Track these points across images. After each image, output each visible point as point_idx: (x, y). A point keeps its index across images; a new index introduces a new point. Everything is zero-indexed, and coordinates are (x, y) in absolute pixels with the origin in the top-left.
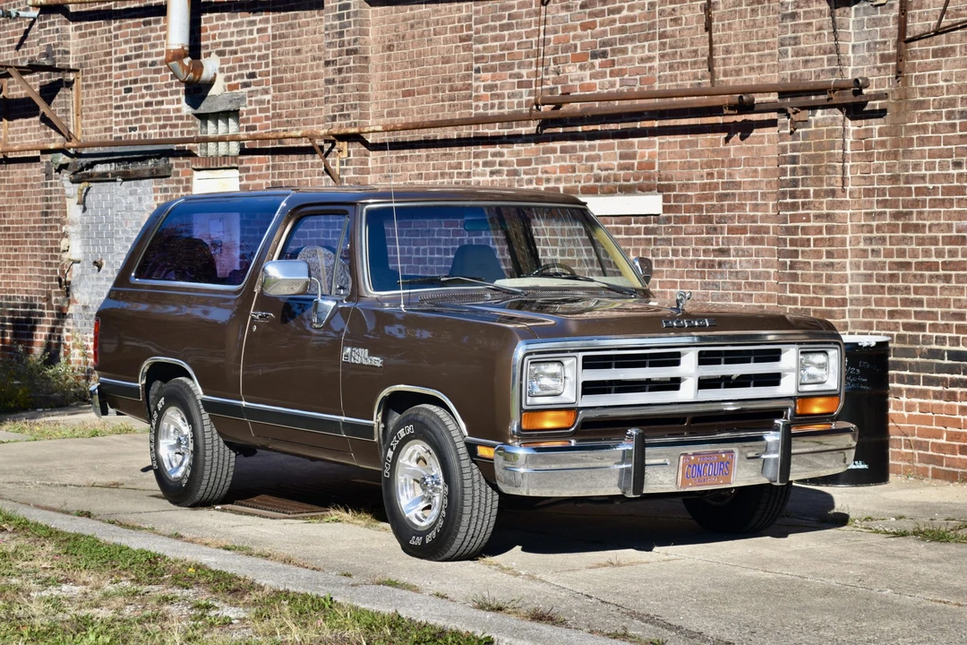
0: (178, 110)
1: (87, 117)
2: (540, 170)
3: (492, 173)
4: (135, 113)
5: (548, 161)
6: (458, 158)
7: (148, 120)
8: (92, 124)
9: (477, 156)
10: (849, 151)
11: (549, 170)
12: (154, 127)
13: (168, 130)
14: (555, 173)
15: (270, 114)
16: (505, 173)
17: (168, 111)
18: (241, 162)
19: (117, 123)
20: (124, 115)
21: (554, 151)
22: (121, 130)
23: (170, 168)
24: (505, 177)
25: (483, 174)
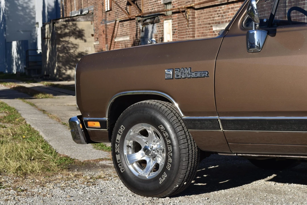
0: (160, 3)
1: (145, 6)
2: (227, 15)
3: (219, 16)
4: (153, 4)
5: (228, 12)
6: (212, 12)
7: (155, 6)
8: (146, 8)
9: (216, 11)
10: (287, 4)
11: (229, 15)
12: (156, 8)
13: (159, 9)
14: (230, 15)
15: (177, 2)
16: (221, 16)
17: (159, 3)
18: (172, 17)
19: (150, 8)
20: (151, 5)
21: (229, 9)
22: (151, 10)
23: (159, 20)
24: (221, 18)
25: (216, 17)
